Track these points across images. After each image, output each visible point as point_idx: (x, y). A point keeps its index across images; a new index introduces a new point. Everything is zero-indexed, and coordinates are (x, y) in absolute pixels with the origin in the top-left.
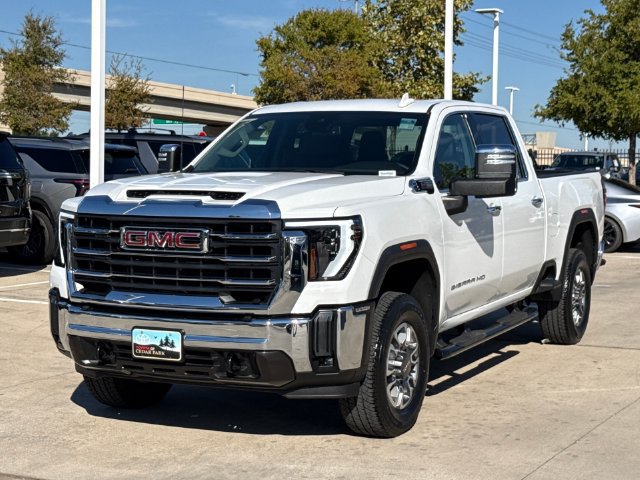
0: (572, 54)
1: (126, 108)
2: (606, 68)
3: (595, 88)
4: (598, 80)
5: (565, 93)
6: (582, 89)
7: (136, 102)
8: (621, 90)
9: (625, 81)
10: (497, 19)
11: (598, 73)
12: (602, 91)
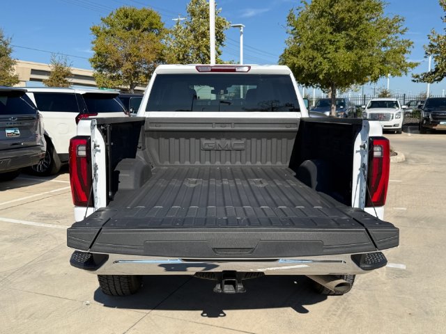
0: (295, 29)
1: (60, 79)
2: (319, 37)
3: (311, 53)
4: (313, 47)
5: (290, 57)
6: (302, 53)
7: (64, 76)
8: (329, 53)
9: (331, 47)
10: (242, 31)
11: (312, 42)
12: (315, 53)
